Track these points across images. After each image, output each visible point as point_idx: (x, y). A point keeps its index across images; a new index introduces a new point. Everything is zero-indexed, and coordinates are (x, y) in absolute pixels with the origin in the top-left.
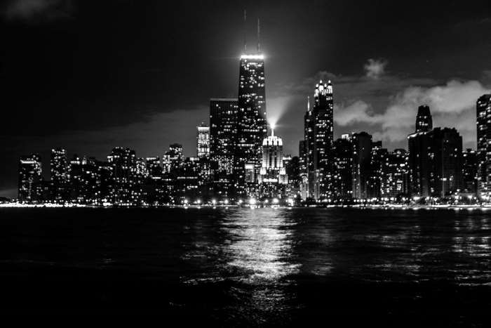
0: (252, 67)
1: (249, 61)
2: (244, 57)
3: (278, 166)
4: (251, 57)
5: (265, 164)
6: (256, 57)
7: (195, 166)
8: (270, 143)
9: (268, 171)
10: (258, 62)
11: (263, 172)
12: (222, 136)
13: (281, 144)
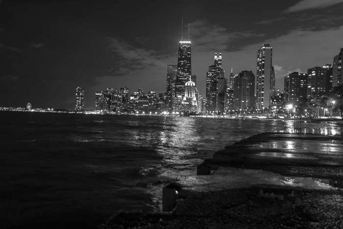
0: (185, 47)
1: (183, 44)
2: (181, 42)
3: (192, 96)
4: (184, 42)
5: (186, 95)
6: (187, 42)
7: (153, 95)
8: (189, 85)
9: (187, 99)
10: (188, 44)
11: (185, 99)
12: (172, 82)
13: (194, 85)
